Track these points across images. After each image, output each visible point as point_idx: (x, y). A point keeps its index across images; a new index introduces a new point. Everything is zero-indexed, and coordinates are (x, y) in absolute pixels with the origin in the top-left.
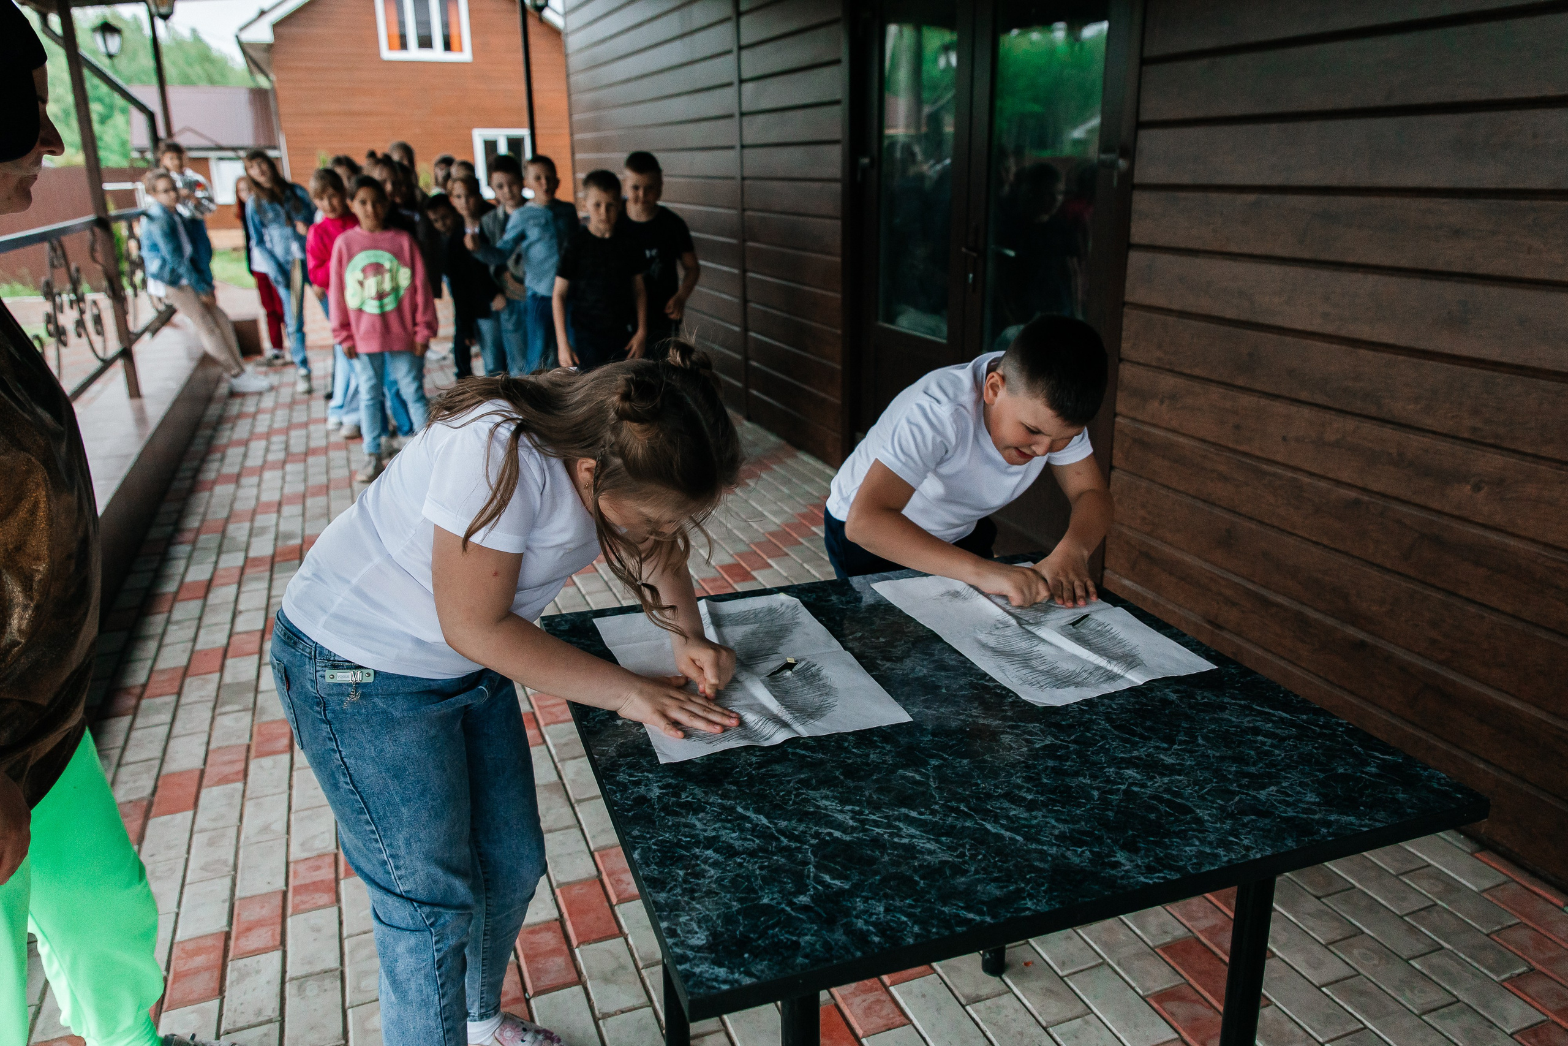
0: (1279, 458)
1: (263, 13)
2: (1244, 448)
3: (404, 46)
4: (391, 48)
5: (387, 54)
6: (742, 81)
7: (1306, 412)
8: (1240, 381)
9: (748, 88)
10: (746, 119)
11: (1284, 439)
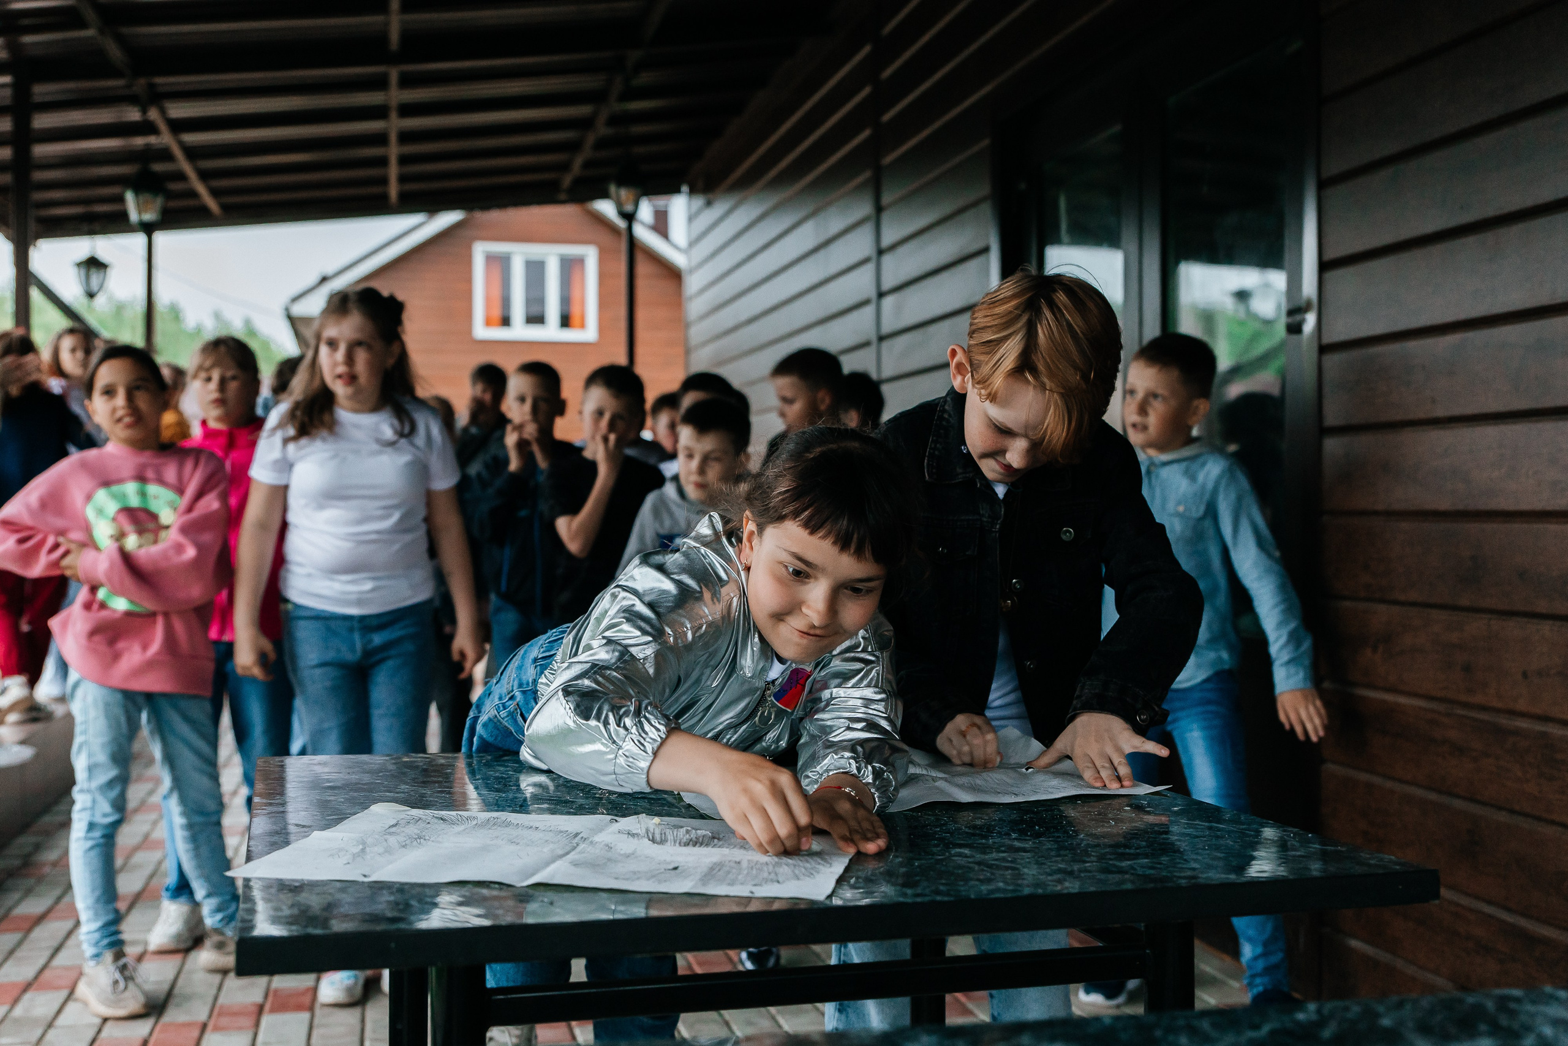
0: (1522, 705)
1: (324, 279)
2: (1478, 699)
3: (506, 321)
4: (488, 323)
5: (481, 331)
6: (881, 295)
7: (1546, 628)
8: (1465, 602)
9: (888, 302)
10: (885, 345)
11: (1525, 675)
